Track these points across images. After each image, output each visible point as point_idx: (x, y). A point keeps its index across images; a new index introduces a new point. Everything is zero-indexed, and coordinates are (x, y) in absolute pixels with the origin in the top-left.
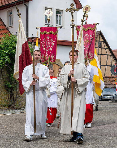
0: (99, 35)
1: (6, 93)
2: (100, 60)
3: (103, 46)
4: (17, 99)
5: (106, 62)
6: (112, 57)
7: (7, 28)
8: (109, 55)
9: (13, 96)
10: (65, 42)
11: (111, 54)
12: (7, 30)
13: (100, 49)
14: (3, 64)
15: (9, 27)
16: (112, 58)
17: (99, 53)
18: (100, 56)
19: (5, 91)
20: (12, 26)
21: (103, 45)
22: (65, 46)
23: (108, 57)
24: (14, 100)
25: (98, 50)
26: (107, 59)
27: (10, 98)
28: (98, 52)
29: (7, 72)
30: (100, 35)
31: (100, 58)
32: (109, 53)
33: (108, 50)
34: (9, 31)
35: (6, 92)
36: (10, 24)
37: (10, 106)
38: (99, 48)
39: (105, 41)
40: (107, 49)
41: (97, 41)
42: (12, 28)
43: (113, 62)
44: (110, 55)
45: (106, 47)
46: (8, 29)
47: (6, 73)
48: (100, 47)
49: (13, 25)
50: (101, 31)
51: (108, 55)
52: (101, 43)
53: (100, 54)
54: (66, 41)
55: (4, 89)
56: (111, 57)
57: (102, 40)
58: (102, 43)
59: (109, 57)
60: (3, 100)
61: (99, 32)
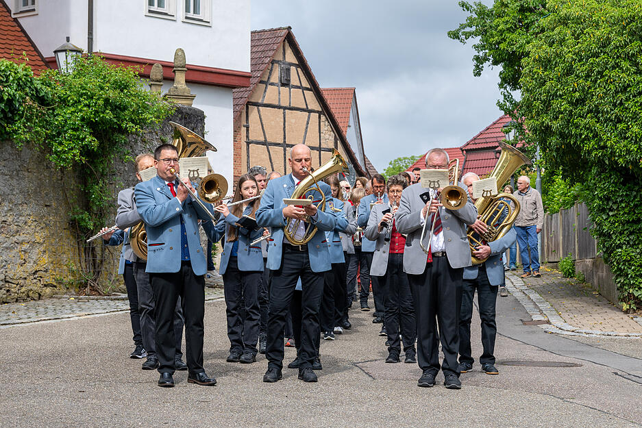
0: (284, 41)
1: (72, 243)
2: (285, 127)
3: (294, 80)
4: (104, 263)
5: (303, 134)
6: (323, 118)
7: (13, 16)
8: (314, 111)
9: (94, 256)
10: (211, 72)
11: (320, 110)
12: (15, 24)
13: (284, 90)
14: (74, 156)
15: (21, 12)
16: (321, 123)
17: (283, 104)
18: (284, 113)
19: (71, 237)
20: (34, 10)
21: (296, 76)
22: (221, 88)
23: (309, 118)
24: (95, 268)
25: (280, 93)
26: (308, 123)
27: (83, 260)
28: (279, 99)
29: (78, 177)
30: (286, 41)
31: (283, 120)
32: (314, 104)
33: (310, 95)
34: (20, 26)
35: (73, 241)
36: (25, 4)
37: (85, 286)
38: (283, 85)
39: (302, 64)
40: (307, 89)
41: (278, 62)
42: (32, 18)
43: (327, 136)
44: (318, 112)
45: (305, 84)
46: (15, 20)
47: (73, 182)
48: (285, 83)
49: (35, 7)
50: (290, 28)
51: (310, 111)
52: (288, 70)
53: (285, 108)
54: (214, 70)
55: (69, 233)
56: (320, 117)
57: (290, 57)
58: (293, 69)
59: (315, 116)
60: (65, 267)
61: (284, 33)
